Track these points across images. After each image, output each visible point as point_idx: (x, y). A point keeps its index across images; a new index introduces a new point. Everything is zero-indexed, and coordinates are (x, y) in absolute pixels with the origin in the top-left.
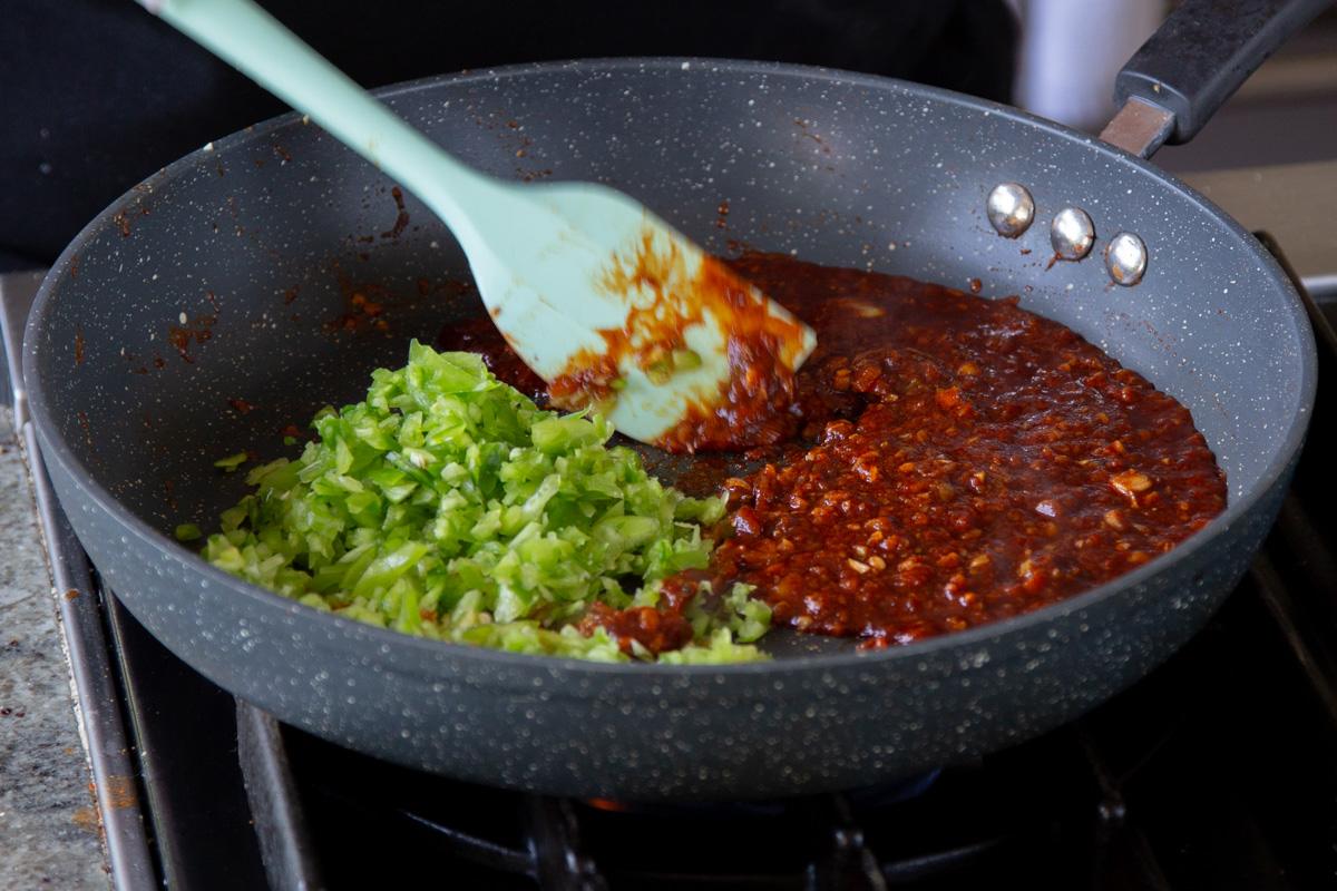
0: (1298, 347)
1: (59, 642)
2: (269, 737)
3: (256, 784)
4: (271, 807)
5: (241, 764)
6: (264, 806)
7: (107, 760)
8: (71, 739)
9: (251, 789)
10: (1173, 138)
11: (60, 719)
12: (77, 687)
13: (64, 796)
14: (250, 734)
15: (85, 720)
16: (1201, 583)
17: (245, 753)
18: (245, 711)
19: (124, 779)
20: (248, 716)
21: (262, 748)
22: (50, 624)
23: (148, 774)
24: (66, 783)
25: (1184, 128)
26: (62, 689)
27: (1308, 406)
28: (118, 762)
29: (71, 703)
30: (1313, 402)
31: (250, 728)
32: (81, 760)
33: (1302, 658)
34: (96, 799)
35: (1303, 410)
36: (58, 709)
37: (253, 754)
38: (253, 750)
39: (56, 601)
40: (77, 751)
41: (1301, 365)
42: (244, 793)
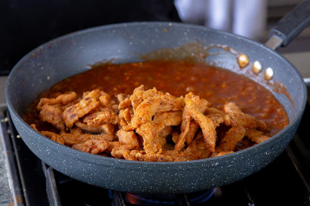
0: (303, 95)
1: (4, 164)
2: (53, 186)
3: (50, 197)
4: (54, 203)
5: (47, 193)
6: (52, 202)
7: (16, 192)
8: (7, 187)
9: (49, 198)
10: (282, 46)
11: (5, 182)
12: (9, 175)
13: (5, 200)
14: (49, 185)
15: (10, 183)
16: (272, 149)
17: (48, 190)
18: (48, 180)
19: (20, 196)
20: (48, 181)
21: (52, 189)
22: (2, 160)
23: (25, 195)
24: (6, 197)
25: (285, 43)
26: (5, 175)
27: (303, 109)
28: (18, 192)
29: (7, 178)
30: (304, 108)
31: (49, 184)
32: (9, 192)
33: (297, 169)
34: (13, 201)
35: (301, 110)
36: (4, 179)
37: (50, 190)
38: (50, 189)
39: (4, 155)
40: (8, 190)
41: (303, 99)
42: (48, 200)
